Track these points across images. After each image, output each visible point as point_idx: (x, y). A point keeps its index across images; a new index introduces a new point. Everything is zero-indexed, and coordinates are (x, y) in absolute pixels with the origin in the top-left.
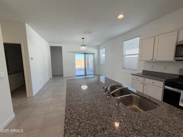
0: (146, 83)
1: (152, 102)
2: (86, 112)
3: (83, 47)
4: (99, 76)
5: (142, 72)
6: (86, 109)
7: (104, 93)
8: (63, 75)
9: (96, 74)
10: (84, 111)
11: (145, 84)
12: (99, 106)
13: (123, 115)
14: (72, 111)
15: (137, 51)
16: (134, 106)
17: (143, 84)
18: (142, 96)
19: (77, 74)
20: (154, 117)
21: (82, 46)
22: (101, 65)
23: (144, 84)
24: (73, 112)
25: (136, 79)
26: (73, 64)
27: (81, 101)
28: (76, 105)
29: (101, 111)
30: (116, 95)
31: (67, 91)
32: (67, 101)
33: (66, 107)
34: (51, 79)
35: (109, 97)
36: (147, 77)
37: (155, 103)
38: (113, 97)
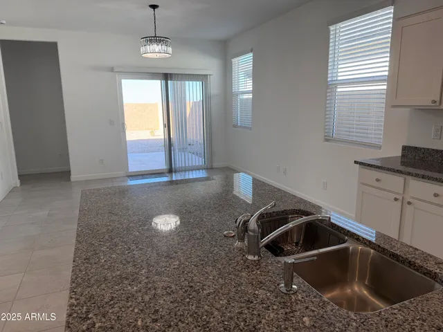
0: (413, 198)
1: (419, 269)
2: (155, 321)
3: (156, 47)
4: (228, 172)
5: (399, 153)
6: (157, 311)
7: (238, 244)
8: (69, 173)
9: (215, 165)
10: (148, 320)
11: (409, 203)
12: (209, 295)
13: (303, 323)
14: (94, 324)
15: (380, 65)
16: (356, 288)
17: (399, 204)
18: (386, 247)
19: (133, 167)
20: (417, 323)
21: (151, 41)
22: (235, 126)
23: (405, 203)
24: (97, 325)
25: (377, 184)
26: (111, 123)
27: (134, 280)
28: (112, 298)
29: (216, 313)
30: (287, 248)
31: (78, 242)
32: (78, 283)
33: (71, 305)
34: (13, 191)
35: (256, 258)
36: (417, 175)
37: (428, 273)
38: (272, 259)
